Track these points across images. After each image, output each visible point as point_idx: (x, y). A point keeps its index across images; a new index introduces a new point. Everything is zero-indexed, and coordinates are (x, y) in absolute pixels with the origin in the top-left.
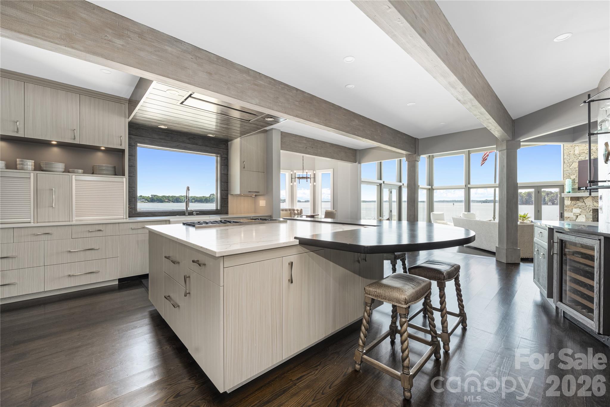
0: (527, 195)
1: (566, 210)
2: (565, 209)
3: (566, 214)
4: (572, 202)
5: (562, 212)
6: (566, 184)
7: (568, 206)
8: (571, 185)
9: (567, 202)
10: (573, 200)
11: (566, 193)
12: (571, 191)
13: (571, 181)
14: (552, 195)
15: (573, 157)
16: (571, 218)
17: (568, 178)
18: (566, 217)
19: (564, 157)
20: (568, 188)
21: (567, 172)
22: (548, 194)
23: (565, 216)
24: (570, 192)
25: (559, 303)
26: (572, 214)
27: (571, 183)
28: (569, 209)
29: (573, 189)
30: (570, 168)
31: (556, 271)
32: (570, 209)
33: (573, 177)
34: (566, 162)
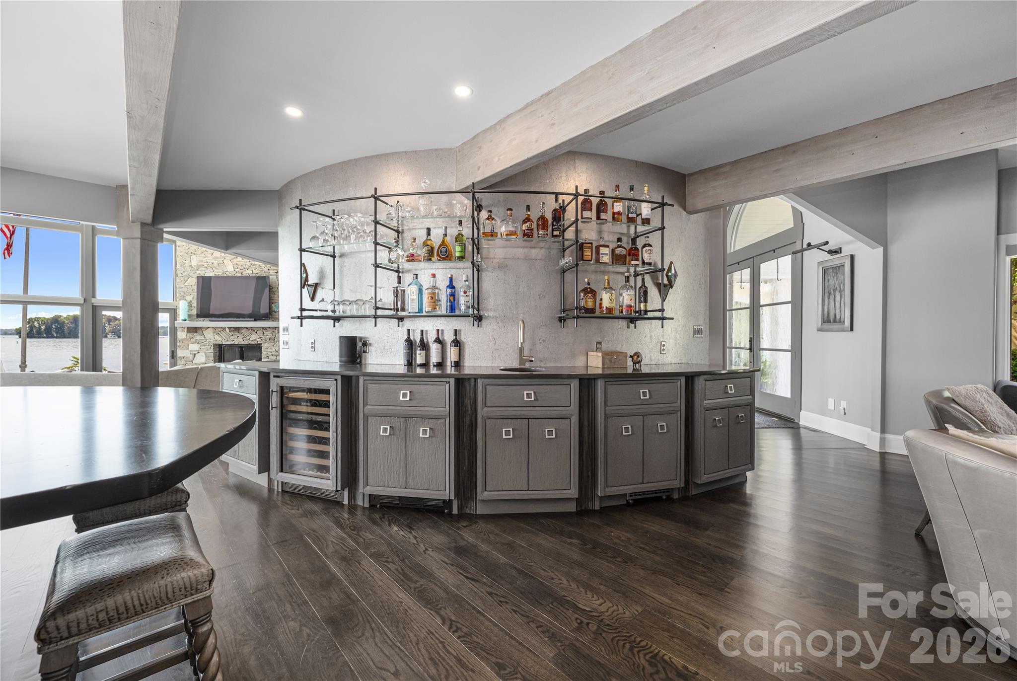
0: (72, 321)
1: (180, 346)
2: (178, 344)
3: (180, 353)
4: (188, 335)
5: (173, 349)
6: (181, 308)
7: (182, 341)
8: (187, 310)
9: (181, 335)
10: (190, 332)
11: (181, 321)
12: (187, 318)
13: (187, 304)
14: (117, 322)
15: (188, 268)
16: (187, 358)
17: (183, 299)
18: (180, 357)
19: (176, 266)
20: (182, 314)
21: (181, 290)
22: (110, 320)
23: (178, 356)
24: (185, 320)
25: (281, 474)
26: (188, 352)
27: (187, 307)
28: (184, 344)
29: (190, 316)
30: (185, 284)
31: (276, 431)
32: (186, 345)
33: (189, 298)
34: (180, 275)
